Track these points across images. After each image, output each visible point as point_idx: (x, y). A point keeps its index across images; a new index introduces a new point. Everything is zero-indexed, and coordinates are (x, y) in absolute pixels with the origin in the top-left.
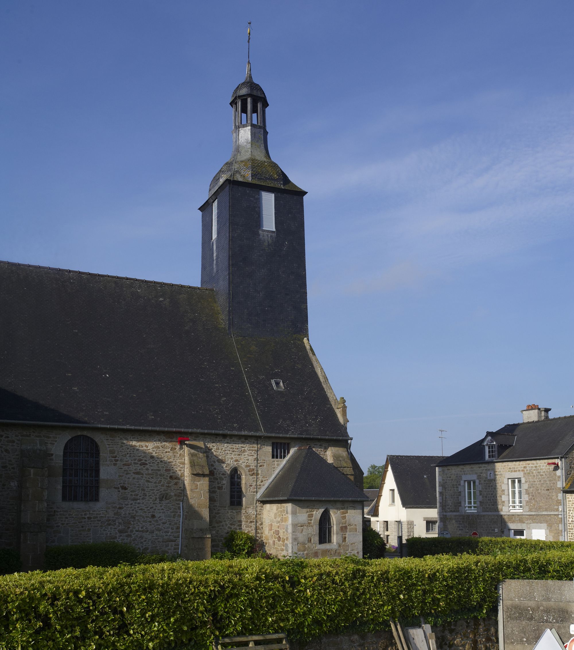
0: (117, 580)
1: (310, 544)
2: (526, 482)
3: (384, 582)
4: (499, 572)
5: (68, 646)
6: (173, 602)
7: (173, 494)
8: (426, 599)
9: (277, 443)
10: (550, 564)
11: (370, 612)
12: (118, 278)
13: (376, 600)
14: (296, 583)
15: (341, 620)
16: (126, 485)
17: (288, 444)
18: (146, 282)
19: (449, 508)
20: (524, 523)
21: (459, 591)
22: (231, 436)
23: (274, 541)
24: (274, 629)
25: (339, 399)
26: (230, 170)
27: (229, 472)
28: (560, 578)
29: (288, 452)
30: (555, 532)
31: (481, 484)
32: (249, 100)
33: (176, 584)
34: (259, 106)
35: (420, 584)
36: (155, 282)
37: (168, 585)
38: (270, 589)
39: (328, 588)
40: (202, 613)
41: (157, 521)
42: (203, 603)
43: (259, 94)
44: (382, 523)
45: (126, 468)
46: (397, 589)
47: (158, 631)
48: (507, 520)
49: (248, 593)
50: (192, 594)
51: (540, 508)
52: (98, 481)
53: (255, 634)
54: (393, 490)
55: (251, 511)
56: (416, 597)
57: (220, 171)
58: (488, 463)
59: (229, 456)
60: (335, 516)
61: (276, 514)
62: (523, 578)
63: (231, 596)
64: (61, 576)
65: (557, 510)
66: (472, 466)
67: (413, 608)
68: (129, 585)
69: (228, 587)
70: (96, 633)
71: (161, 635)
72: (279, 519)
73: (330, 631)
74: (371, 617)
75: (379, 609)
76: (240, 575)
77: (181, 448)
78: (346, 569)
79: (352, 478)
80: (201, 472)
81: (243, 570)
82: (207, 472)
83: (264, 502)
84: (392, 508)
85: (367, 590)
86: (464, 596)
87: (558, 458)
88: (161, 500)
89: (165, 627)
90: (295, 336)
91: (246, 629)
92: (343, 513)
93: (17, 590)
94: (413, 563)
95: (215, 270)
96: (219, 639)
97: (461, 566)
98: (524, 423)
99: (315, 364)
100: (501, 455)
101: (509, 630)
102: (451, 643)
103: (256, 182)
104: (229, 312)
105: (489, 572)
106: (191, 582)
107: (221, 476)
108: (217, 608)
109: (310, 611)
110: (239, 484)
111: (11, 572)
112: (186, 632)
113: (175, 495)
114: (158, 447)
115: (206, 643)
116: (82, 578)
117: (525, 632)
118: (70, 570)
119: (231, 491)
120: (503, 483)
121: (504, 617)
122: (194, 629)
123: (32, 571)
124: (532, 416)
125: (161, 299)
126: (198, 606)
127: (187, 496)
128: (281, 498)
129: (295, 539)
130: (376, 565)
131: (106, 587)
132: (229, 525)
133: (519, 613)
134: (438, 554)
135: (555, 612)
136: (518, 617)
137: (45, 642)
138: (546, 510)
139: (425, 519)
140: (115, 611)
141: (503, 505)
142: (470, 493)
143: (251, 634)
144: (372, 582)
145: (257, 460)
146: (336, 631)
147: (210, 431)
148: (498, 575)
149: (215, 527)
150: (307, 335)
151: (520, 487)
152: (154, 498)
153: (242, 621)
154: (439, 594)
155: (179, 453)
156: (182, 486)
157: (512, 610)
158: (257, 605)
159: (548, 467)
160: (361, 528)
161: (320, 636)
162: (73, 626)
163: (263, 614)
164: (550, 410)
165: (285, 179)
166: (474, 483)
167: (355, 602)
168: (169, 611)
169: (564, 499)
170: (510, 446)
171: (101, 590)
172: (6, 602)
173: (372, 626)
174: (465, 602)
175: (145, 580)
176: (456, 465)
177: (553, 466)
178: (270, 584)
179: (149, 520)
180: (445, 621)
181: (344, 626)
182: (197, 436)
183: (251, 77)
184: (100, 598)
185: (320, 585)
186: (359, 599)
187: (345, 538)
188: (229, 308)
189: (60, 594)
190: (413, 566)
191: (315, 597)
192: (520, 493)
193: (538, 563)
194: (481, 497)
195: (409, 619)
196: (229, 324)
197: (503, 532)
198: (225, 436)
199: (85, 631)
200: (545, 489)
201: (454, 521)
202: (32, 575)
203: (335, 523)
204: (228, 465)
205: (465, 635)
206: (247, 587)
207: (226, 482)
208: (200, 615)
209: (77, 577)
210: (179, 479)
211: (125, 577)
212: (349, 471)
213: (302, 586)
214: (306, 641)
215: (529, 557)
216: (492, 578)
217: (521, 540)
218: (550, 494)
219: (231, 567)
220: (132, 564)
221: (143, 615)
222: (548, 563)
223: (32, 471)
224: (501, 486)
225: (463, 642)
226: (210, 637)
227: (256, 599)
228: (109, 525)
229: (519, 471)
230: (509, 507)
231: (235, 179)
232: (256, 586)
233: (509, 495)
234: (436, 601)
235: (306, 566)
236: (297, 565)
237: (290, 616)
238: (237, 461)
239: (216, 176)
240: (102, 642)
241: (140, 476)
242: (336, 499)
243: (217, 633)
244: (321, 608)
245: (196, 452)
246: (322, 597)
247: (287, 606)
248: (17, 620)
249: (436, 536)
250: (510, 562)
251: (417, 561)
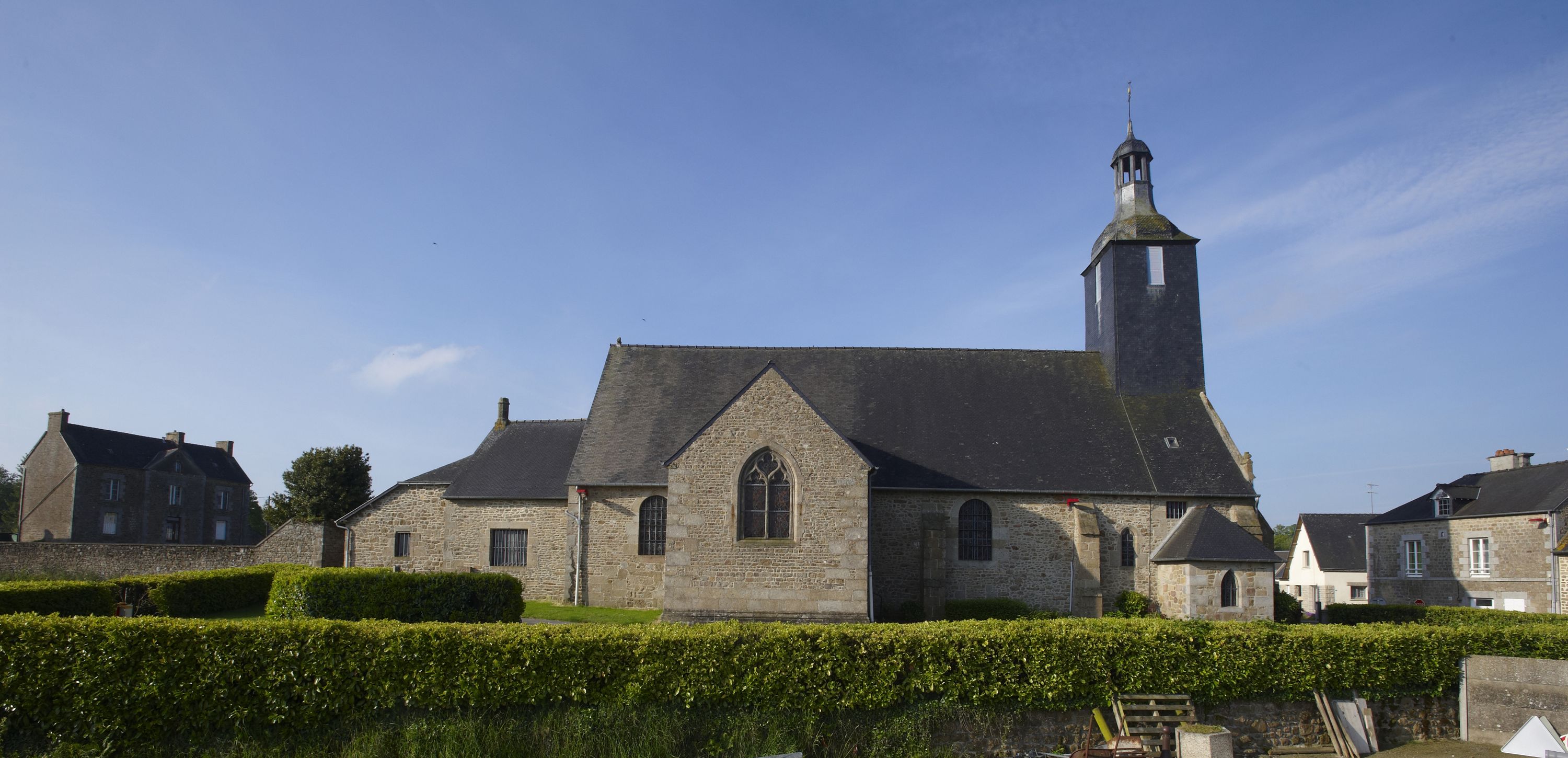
0: (1017, 633)
1: (1210, 607)
2: (1496, 542)
3: (1306, 649)
4: (1462, 646)
5: (974, 689)
6: (1071, 656)
7: (1063, 554)
8: (1360, 671)
9: (1172, 503)
10: (1539, 640)
11: (1289, 680)
12: (1004, 350)
13: (1296, 668)
14: (1201, 645)
15: (1254, 686)
16: (1017, 546)
17: (1185, 503)
18: (1031, 351)
19: (1383, 572)
20: (1492, 591)
21: (1404, 665)
22: (1122, 497)
23: (1170, 603)
24: (1177, 690)
25: (1243, 455)
26: (1113, 231)
27: (1120, 533)
28: (1555, 657)
29: (1185, 512)
30: (1541, 602)
31: (1429, 544)
32: (1131, 158)
33: (1074, 639)
34: (1143, 161)
35: (1352, 653)
36: (1039, 351)
37: (1066, 640)
38: (1172, 650)
39: (1238, 652)
40: (1100, 668)
41: (1047, 580)
42: (1101, 660)
43: (1142, 150)
44: (1294, 587)
45: (1017, 529)
46: (1323, 657)
47: (1057, 682)
48: (1466, 587)
49: (1148, 652)
50: (1090, 650)
51: (1517, 574)
52: (990, 542)
53: (1156, 693)
54: (1307, 552)
55: (1144, 571)
56: (1347, 668)
57: (1103, 233)
58: (1439, 520)
59: (1120, 517)
60: (1240, 578)
61: (1171, 575)
62: (1497, 654)
63: (1130, 654)
64: (965, 626)
65: (1545, 576)
66: (1416, 524)
67: (1343, 679)
68: (1028, 637)
69: (1127, 645)
70: (998, 680)
71: (1060, 686)
72: (1176, 580)
73: (1240, 697)
74: (1290, 686)
75: (1300, 678)
76: (1139, 634)
77: (1070, 510)
78: (1259, 633)
79: (1260, 538)
80: (1091, 533)
81: (1142, 629)
82: (1097, 532)
83: (1158, 563)
84: (1307, 571)
85: (1285, 657)
86: (1412, 670)
87: (1546, 513)
88: (1051, 559)
89: (1063, 679)
90: (1189, 391)
91: (1146, 688)
92: (1250, 575)
93: (929, 636)
94: (1342, 630)
95: (1100, 332)
96: (1118, 695)
97: (1407, 637)
98: (1491, 473)
99: (1213, 418)
100: (1458, 510)
101: (1476, 713)
102: (1393, 721)
103: (1142, 238)
104: (1116, 372)
105: (1447, 645)
106: (1088, 638)
107: (1111, 536)
108: (1116, 665)
109: (1217, 675)
110: (1131, 544)
111: (922, 621)
112: (1084, 685)
113: (1065, 555)
114: (1047, 509)
115: (1105, 698)
116: (984, 629)
117: (1500, 717)
118: (972, 621)
119: (1123, 552)
120: (1461, 544)
121: (1469, 698)
122: (1092, 683)
123: (939, 620)
124: (1507, 463)
125: (1046, 366)
126: (1096, 661)
127: (1077, 556)
128: (1178, 559)
129: (1193, 601)
130: (1295, 630)
131: (1007, 639)
132: (1120, 585)
133: (1491, 695)
134: (1376, 621)
135: (1547, 697)
136: (1489, 699)
137: (954, 684)
138: (1527, 576)
139: (1349, 584)
140: (1015, 661)
141: (1461, 570)
142: (1412, 556)
143: (1152, 693)
144: (1292, 648)
145: (1151, 520)
146: (1248, 697)
147: (1099, 492)
148: (1461, 648)
149: (1106, 587)
150: (1203, 389)
151: (1486, 548)
152: (1044, 558)
153: (1141, 679)
154: (1378, 666)
155: (1069, 514)
156: (1072, 546)
157: (1480, 690)
158: (1157, 664)
159: (1530, 524)
160: (1272, 591)
161: (1228, 701)
162: (977, 672)
163: (1164, 674)
164: (1532, 455)
165: (1174, 230)
166: (1419, 543)
167: (1271, 668)
168: (1067, 665)
169: (1556, 563)
170: (1471, 500)
171: (1002, 641)
172: (920, 646)
173: (1291, 695)
174: (1413, 677)
175: (1044, 634)
176: (1393, 523)
177: (1538, 523)
178: (1173, 644)
179: (1039, 578)
180: (1386, 697)
181: (1257, 693)
182: (1086, 497)
183: (1132, 135)
184: (1002, 648)
185: (1229, 648)
186: (1275, 666)
187: (1253, 601)
188: (1117, 367)
189: (965, 642)
190: (1343, 633)
191: (1223, 660)
192: (1486, 555)
193: (1519, 638)
194: (1428, 560)
195: (1338, 691)
196: (1117, 385)
197: (1460, 601)
198: (1115, 497)
199: (988, 677)
200: (1525, 550)
201: (1390, 587)
202: (940, 624)
203: (1240, 585)
204: (1120, 525)
205: (1412, 714)
206: (1147, 646)
207: (1117, 543)
208: (1098, 670)
209: (980, 628)
210: (1069, 540)
211: (1025, 630)
212: (1256, 530)
213: (1207, 649)
214: (1213, 705)
215: (1506, 630)
216: (1451, 652)
217: (1489, 610)
218: (1534, 557)
219: (1129, 625)
220: (1030, 619)
221: (1042, 666)
222: (1536, 638)
223: (932, 532)
224: (1457, 547)
225: (1409, 722)
226: (1109, 692)
227: (1157, 659)
228: (1002, 582)
229: (1485, 529)
230: (1470, 572)
231: (1119, 239)
232: (1157, 646)
233: (1469, 557)
234: (1372, 674)
235: (1213, 628)
236: (1202, 626)
237: (1194, 678)
238: (1128, 521)
239: (1098, 239)
240: (1005, 688)
241: (1030, 537)
242: (1241, 560)
243: (1116, 689)
244: (1230, 672)
245: (1086, 513)
246: (1231, 660)
247: (1191, 667)
248: (929, 662)
249: (1366, 603)
250: (1477, 635)
251: (1347, 629)
